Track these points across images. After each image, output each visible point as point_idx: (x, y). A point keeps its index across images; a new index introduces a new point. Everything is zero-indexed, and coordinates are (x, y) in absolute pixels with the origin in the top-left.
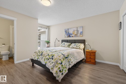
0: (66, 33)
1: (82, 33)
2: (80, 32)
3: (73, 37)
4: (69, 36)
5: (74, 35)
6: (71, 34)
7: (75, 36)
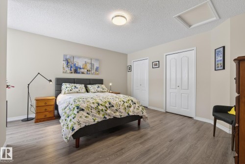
0: (67, 64)
1: (97, 69)
2: (95, 68)
3: (83, 73)
4: (76, 72)
5: (86, 70)
6: (80, 68)
7: (88, 72)
